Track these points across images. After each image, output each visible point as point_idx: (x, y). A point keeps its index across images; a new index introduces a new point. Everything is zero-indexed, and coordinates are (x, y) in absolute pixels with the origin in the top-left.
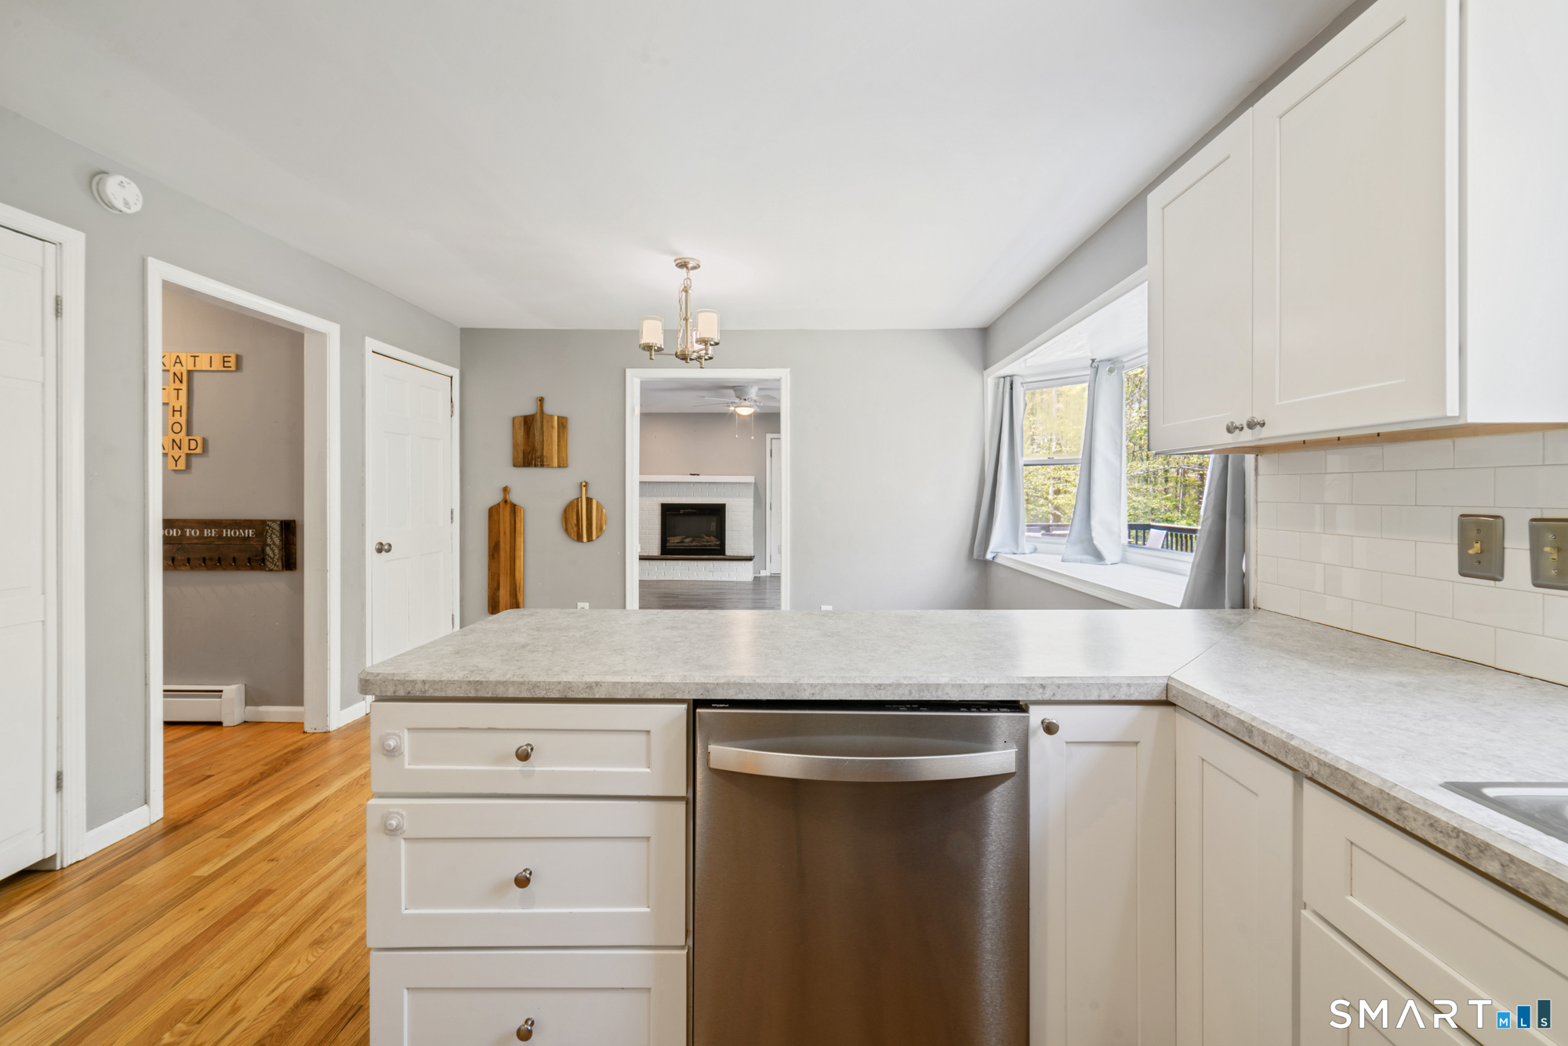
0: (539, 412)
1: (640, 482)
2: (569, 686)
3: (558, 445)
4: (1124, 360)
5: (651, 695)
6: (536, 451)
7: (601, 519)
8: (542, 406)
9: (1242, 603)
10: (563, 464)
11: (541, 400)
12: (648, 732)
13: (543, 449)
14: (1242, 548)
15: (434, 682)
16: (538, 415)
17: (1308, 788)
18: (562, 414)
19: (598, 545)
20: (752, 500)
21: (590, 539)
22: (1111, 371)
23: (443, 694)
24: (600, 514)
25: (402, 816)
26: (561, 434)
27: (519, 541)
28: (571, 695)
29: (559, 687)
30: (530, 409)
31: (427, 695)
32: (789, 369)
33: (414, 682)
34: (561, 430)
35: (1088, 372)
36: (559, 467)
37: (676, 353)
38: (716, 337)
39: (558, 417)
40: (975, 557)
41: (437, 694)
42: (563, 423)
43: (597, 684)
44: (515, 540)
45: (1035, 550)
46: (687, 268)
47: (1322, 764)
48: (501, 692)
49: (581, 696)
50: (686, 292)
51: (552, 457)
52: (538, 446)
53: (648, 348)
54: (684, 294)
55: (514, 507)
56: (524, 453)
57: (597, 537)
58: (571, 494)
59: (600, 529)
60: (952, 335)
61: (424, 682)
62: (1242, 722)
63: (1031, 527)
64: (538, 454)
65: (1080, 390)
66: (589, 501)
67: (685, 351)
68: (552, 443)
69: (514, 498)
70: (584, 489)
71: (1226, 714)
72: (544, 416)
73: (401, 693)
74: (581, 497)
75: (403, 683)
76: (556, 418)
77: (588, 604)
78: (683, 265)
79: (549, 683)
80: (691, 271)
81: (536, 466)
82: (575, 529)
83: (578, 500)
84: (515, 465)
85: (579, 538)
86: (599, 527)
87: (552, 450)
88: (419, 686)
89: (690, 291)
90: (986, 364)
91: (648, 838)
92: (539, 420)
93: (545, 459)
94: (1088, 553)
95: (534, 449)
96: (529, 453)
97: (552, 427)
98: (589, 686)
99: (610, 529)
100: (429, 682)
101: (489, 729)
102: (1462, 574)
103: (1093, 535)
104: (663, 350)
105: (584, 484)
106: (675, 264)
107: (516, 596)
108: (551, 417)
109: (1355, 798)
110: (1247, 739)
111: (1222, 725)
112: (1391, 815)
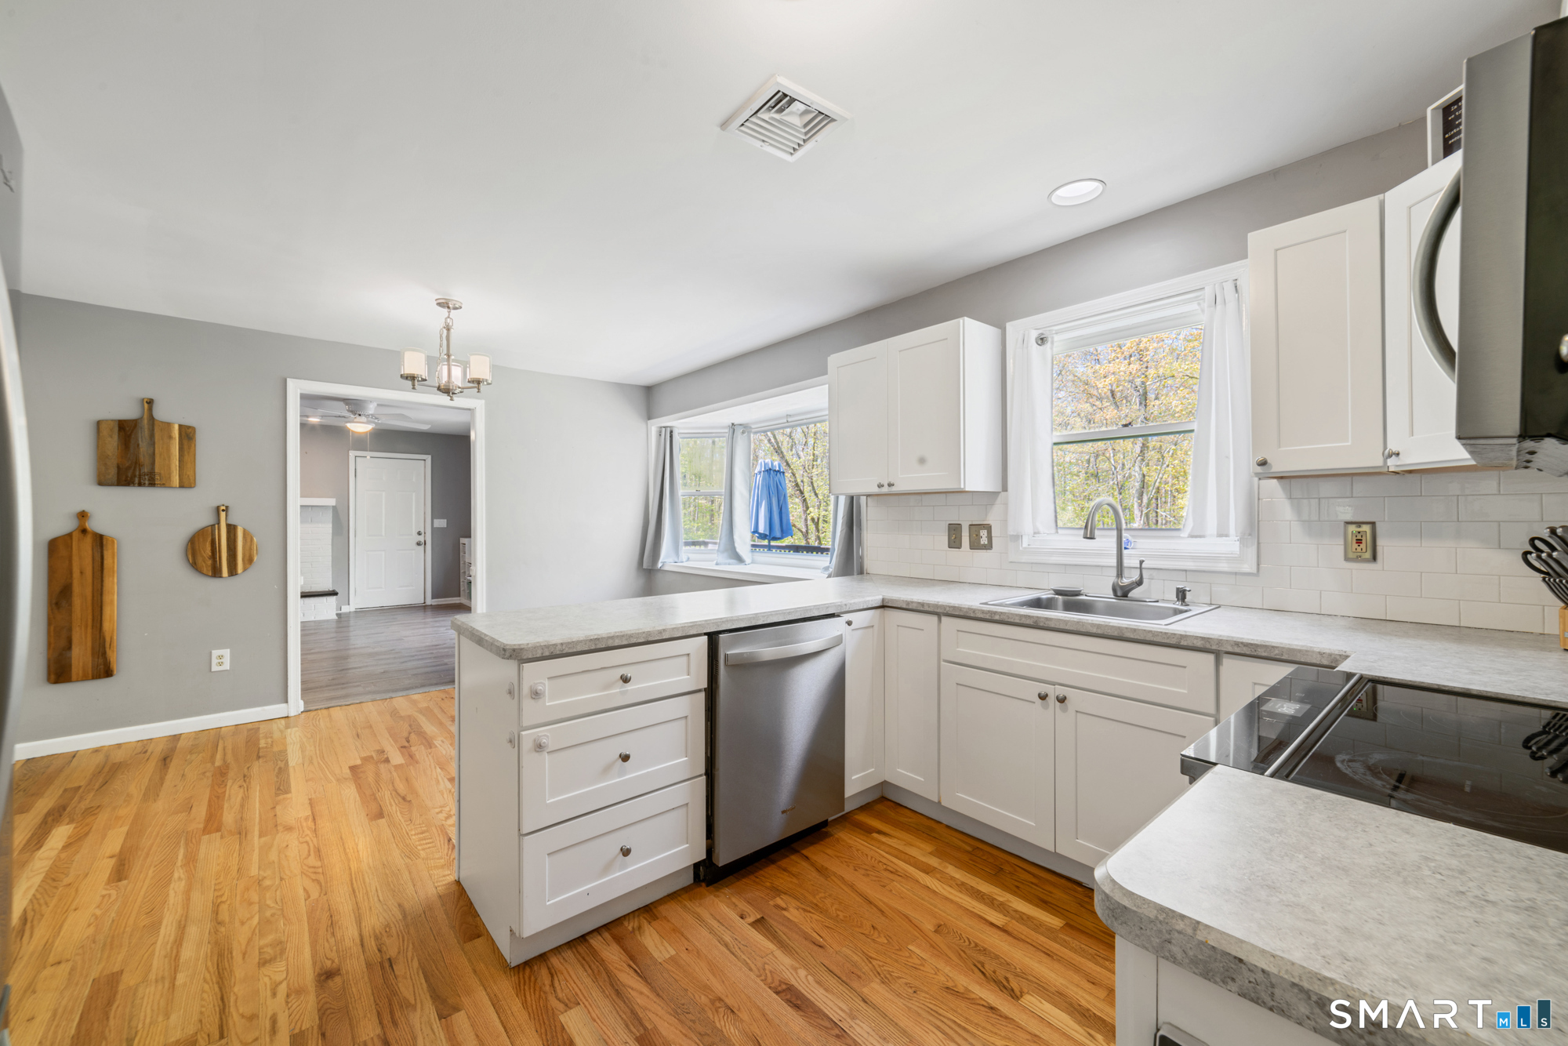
0: (145, 416)
1: (301, 506)
2: (649, 633)
3: (181, 461)
4: (753, 427)
5: (692, 633)
6: (141, 466)
7: (251, 549)
8: (150, 409)
9: (861, 572)
10: (187, 483)
11: (150, 402)
12: (688, 655)
13: (153, 463)
14: (860, 543)
15: (569, 643)
16: (145, 421)
17: (944, 619)
18: (187, 422)
19: (245, 579)
20: (331, 526)
21: (233, 571)
22: (743, 433)
23: (575, 650)
24: (249, 544)
25: (547, 736)
26: (186, 447)
27: (111, 583)
28: (651, 639)
29: (644, 635)
30: (128, 411)
31: (564, 652)
32: (483, 401)
33: (556, 645)
34: (185, 442)
35: (727, 431)
36: (182, 486)
37: (439, 386)
38: (488, 378)
39: (180, 426)
40: (645, 566)
41: (571, 651)
42: (187, 435)
43: (664, 630)
44: (102, 581)
45: (688, 559)
46: (449, 307)
47: (950, 607)
48: (610, 643)
49: (656, 639)
50: (448, 330)
51: (170, 474)
52: (144, 458)
53: (412, 378)
54: (445, 331)
55: (100, 540)
56: (118, 467)
57: (245, 569)
58: (204, 520)
59: (249, 561)
60: (623, 389)
61: (562, 644)
63: (687, 544)
64: (146, 470)
65: (722, 443)
66: (232, 529)
67: (449, 386)
68: (169, 457)
69: (97, 525)
70: (223, 514)
71: (912, 602)
72: (156, 422)
73: (547, 653)
74: (219, 523)
75: (547, 647)
76: (176, 427)
77: (229, 650)
78: (444, 304)
79: (638, 634)
80: (452, 311)
81: (140, 485)
82: (210, 562)
83: (213, 528)
84: (101, 483)
85: (216, 572)
86: (247, 558)
87: (169, 467)
88: (559, 647)
89: (452, 331)
90: (650, 415)
91: (686, 717)
92: (146, 426)
93: (157, 477)
94: (731, 558)
95: (137, 463)
96: (129, 468)
97: (170, 437)
98: (660, 632)
99: (265, 560)
100: (565, 643)
101: (602, 668)
102: (949, 547)
103: (736, 545)
104: (426, 380)
105: (224, 508)
106: (436, 302)
107: (104, 653)
108: (168, 426)
109: (961, 614)
110: (922, 609)
111: (910, 607)
112: (972, 615)
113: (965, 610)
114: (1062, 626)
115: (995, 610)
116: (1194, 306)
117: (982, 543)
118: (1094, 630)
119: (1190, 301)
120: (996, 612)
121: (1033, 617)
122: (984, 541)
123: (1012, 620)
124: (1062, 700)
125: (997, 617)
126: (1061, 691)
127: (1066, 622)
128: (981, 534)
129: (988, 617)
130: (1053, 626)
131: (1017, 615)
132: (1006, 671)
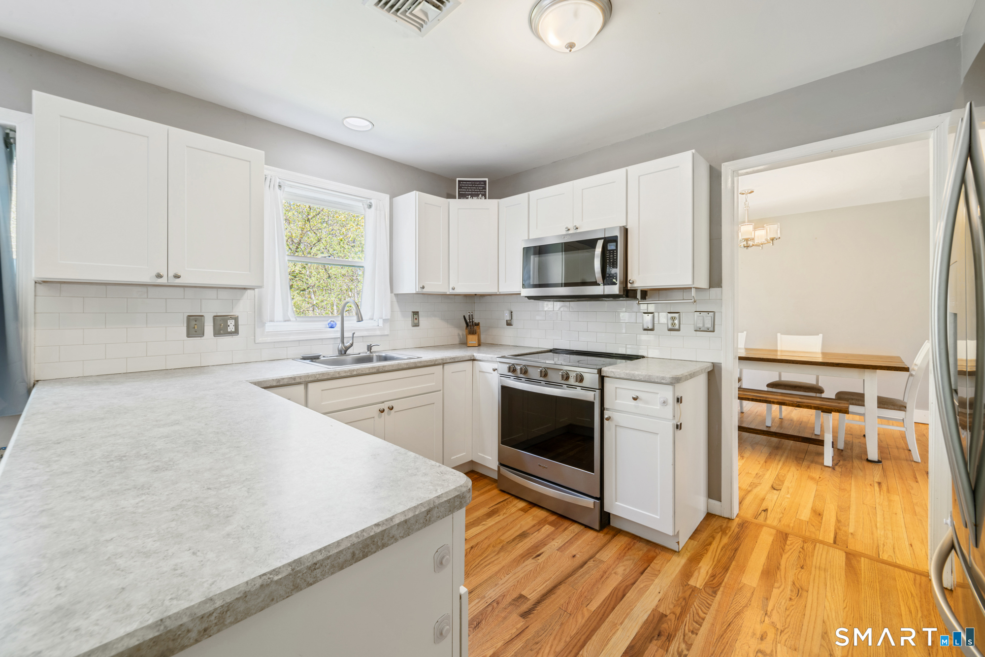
17: (310, 385)
47: (319, 374)
62: (291, 378)
71: (283, 379)
102: (188, 337)
109: (329, 377)
110: (293, 382)
111: (281, 383)
112: (337, 376)
113: (332, 374)
114: (391, 369)
115: (353, 369)
116: (361, 204)
117: (229, 330)
118: (405, 367)
119: (361, 201)
120: (354, 370)
121: (376, 367)
122: (231, 328)
123: (364, 372)
124: (391, 408)
125: (355, 373)
126: (390, 404)
127: (392, 366)
128: (229, 323)
129: (349, 374)
130: (387, 369)
131: (367, 368)
132: (359, 405)
